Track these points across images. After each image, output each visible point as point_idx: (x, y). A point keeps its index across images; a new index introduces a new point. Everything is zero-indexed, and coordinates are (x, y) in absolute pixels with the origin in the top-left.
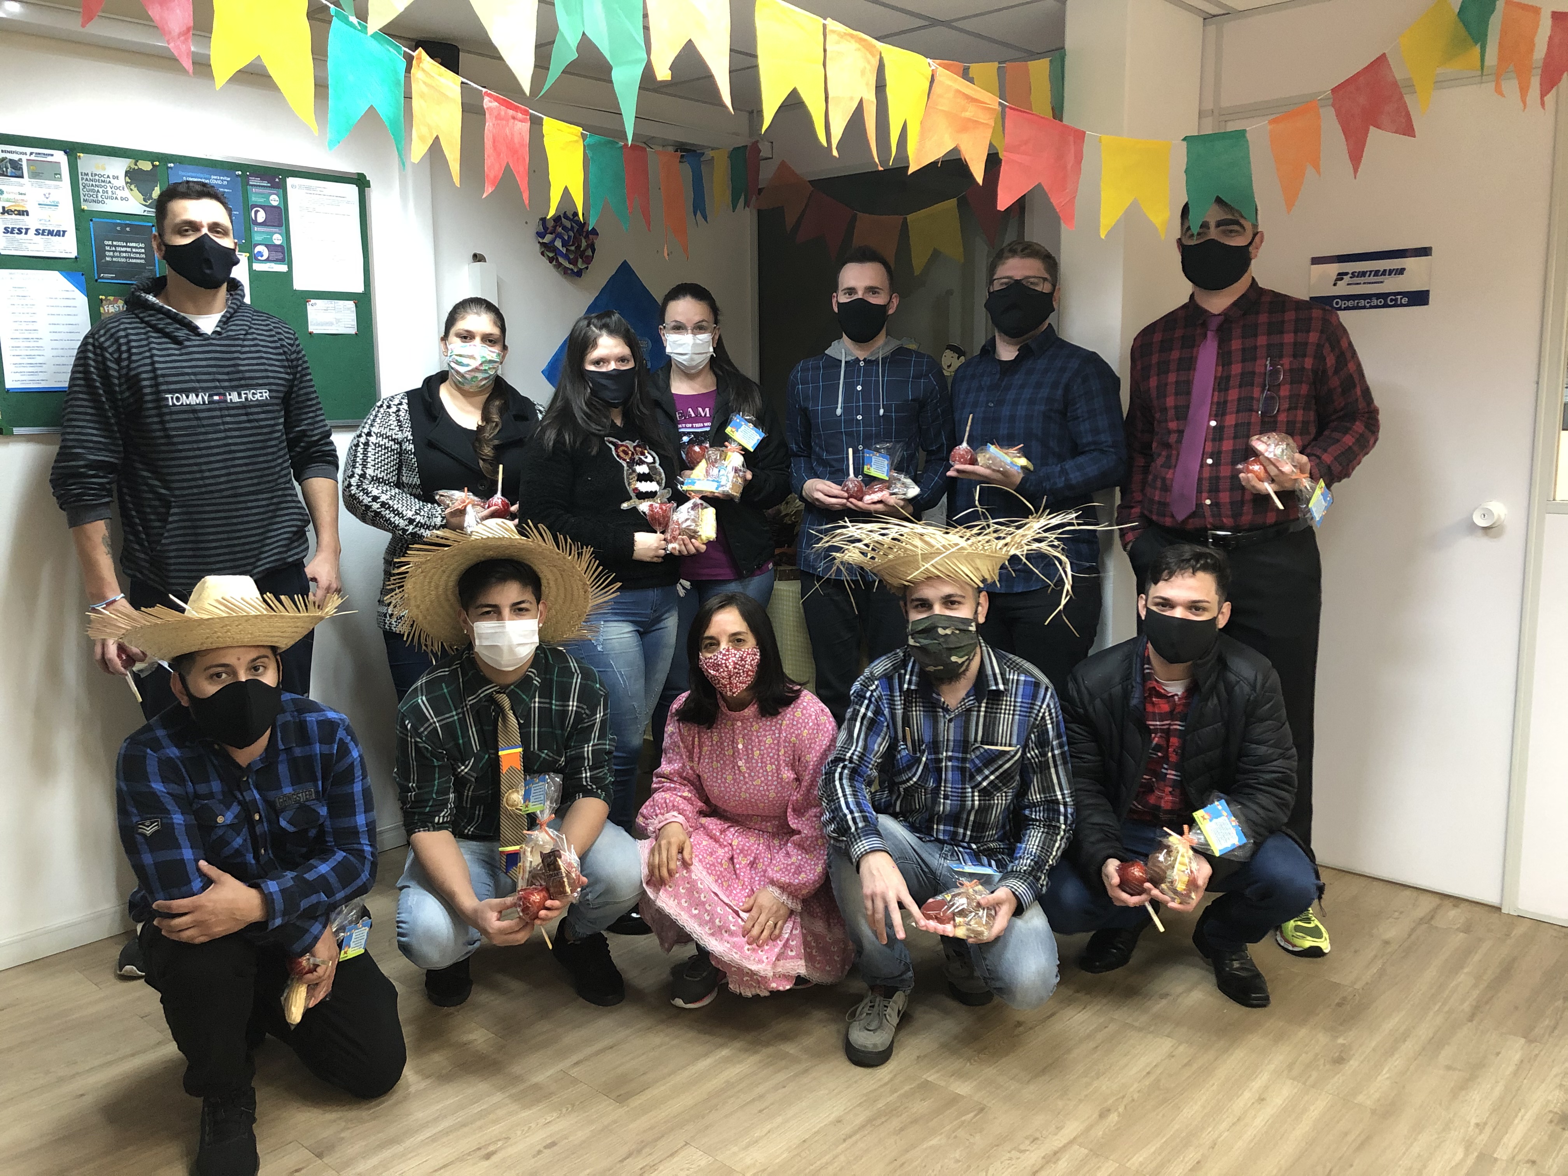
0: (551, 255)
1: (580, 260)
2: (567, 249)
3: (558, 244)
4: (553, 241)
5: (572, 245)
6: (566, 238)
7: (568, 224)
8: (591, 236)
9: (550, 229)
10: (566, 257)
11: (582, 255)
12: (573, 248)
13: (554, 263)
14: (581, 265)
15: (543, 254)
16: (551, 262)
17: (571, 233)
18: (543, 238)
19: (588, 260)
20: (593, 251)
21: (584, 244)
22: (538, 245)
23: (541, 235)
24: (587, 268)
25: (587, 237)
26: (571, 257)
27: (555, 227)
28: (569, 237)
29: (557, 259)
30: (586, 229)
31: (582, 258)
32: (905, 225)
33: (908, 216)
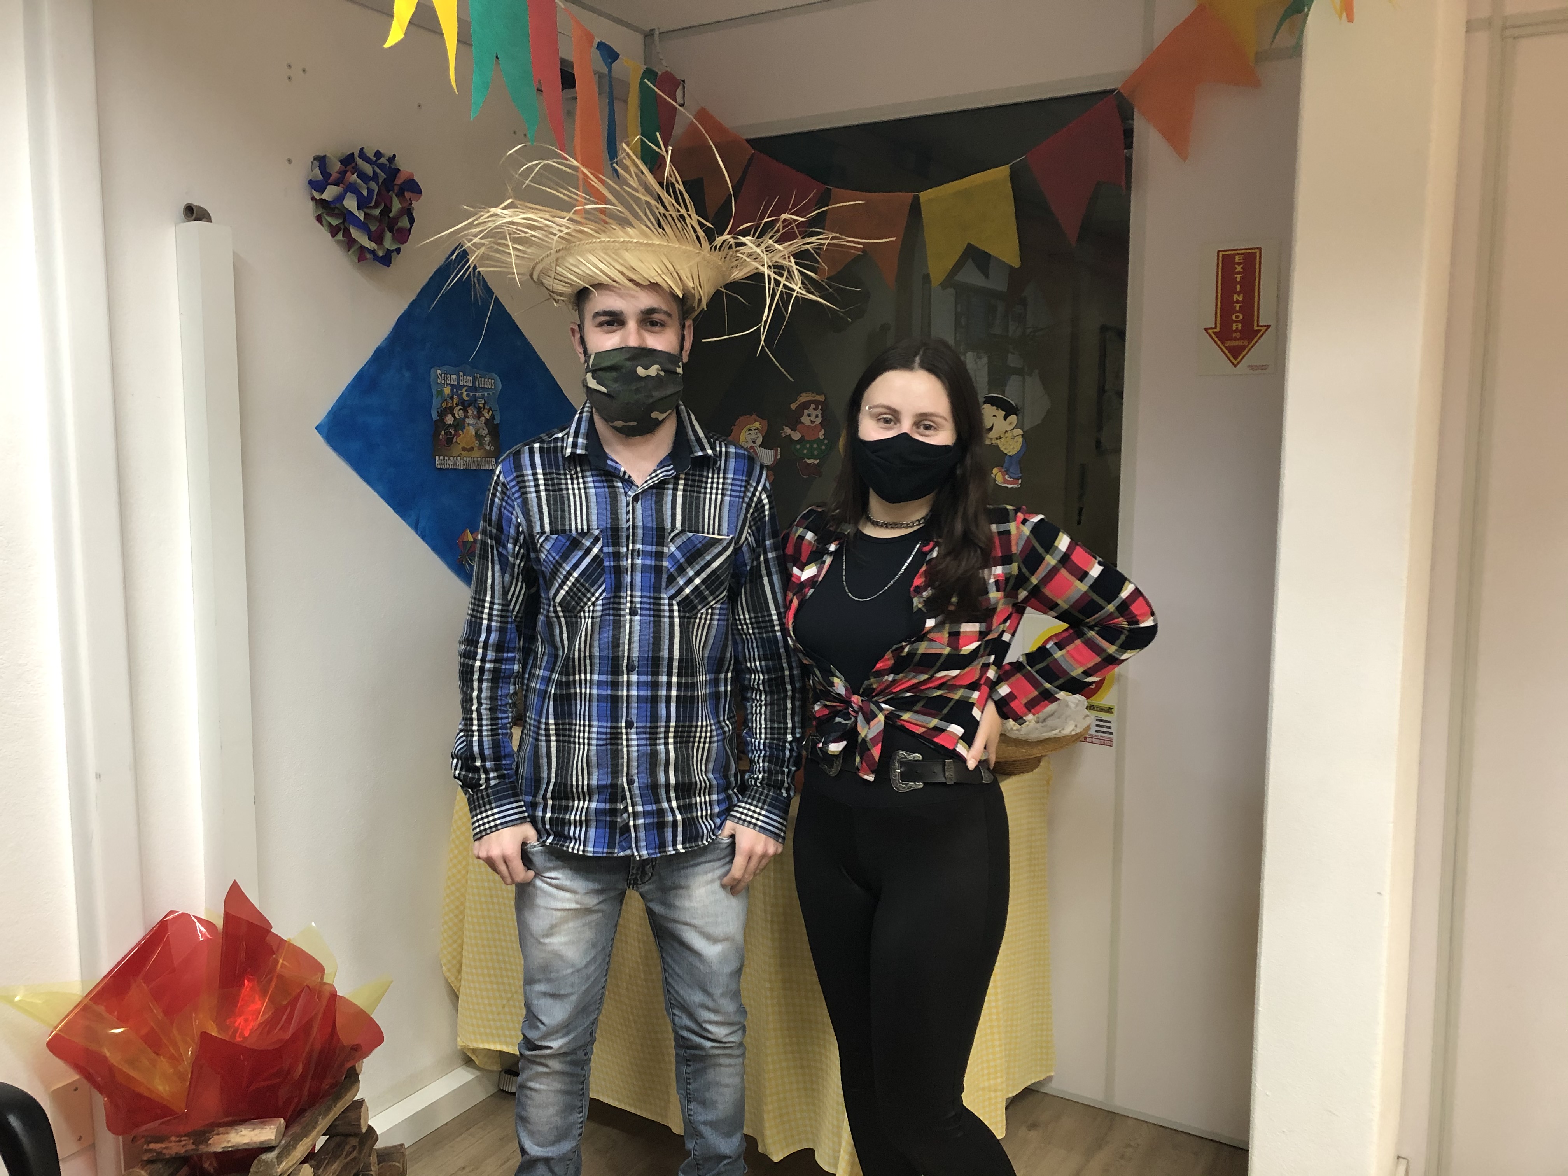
0: (335, 222)
1: (388, 235)
2: (366, 214)
3: (350, 203)
4: (340, 198)
5: (376, 206)
6: (365, 193)
7: (368, 169)
8: (408, 195)
9: (335, 176)
10: (363, 227)
11: (392, 225)
12: (377, 212)
13: (340, 236)
14: (389, 243)
15: (319, 219)
16: (333, 235)
17: (374, 186)
18: (322, 190)
19: (403, 236)
20: (412, 221)
21: (396, 205)
22: (311, 204)
23: (317, 186)
24: (398, 251)
25: (400, 195)
26: (373, 228)
27: (343, 173)
28: (370, 191)
29: (347, 233)
30: (399, 180)
31: (391, 231)
32: (915, 208)
33: (921, 194)
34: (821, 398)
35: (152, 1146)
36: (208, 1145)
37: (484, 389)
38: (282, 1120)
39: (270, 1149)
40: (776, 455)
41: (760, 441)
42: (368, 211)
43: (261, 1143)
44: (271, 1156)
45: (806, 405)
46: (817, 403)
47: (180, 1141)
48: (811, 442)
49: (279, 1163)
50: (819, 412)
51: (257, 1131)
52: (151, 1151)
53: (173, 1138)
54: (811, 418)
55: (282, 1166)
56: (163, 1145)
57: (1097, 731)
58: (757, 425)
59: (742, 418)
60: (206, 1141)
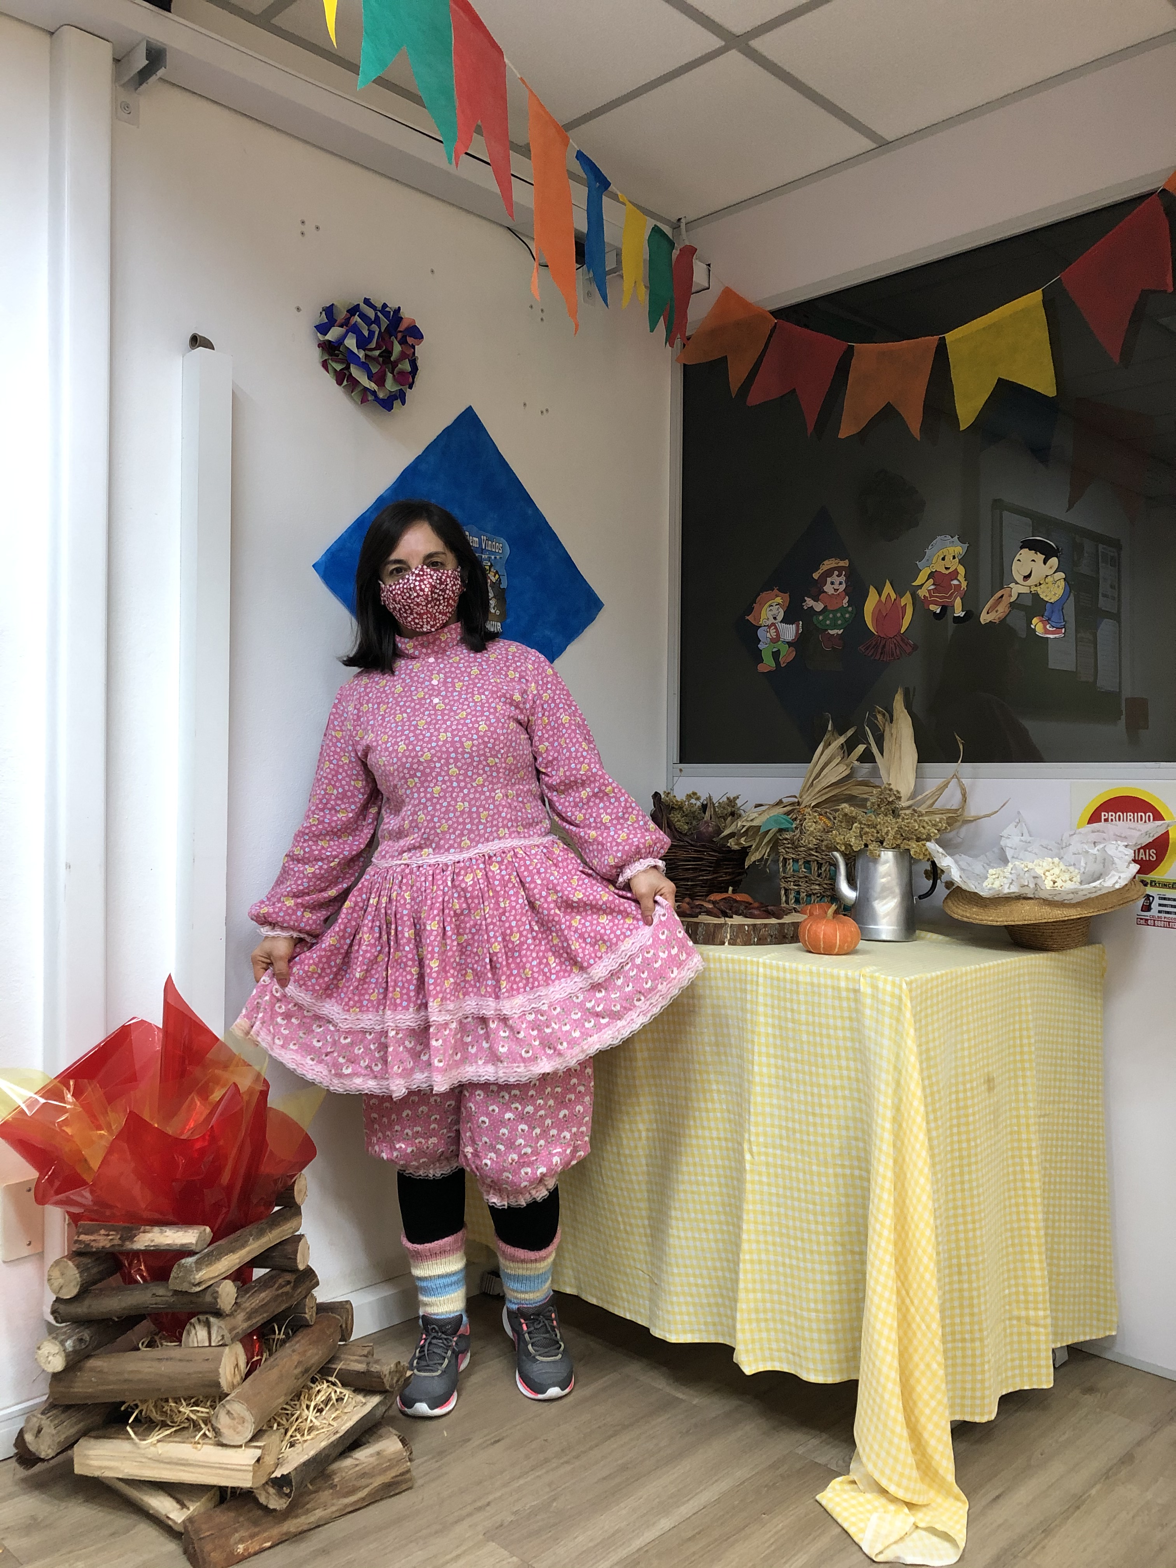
0: (339, 367)
1: (389, 376)
2: (366, 356)
3: (351, 343)
4: (343, 339)
5: (377, 347)
6: (366, 334)
7: (371, 314)
8: (410, 341)
9: (339, 321)
10: (364, 369)
11: (394, 369)
12: (377, 354)
13: (345, 382)
14: (391, 385)
15: (326, 366)
16: (339, 383)
17: (374, 327)
18: (326, 332)
19: (406, 381)
20: (415, 368)
21: (397, 348)
22: (317, 349)
23: (322, 329)
25: (403, 342)
26: (374, 369)
27: (348, 317)
28: (371, 333)
29: (350, 377)
30: (402, 327)
31: (392, 373)
32: (942, 350)
33: (946, 335)
34: (845, 563)
35: (83, 1237)
36: (132, 1241)
37: (491, 552)
38: (208, 1229)
39: (191, 1253)
40: (797, 630)
41: (780, 617)
42: (369, 353)
43: (182, 1245)
44: (190, 1261)
45: (829, 573)
46: (840, 569)
47: (108, 1235)
48: (834, 612)
49: (199, 1270)
50: (843, 579)
51: (180, 1234)
52: (80, 1242)
53: (102, 1232)
54: (835, 585)
55: (201, 1274)
56: (92, 1238)
57: (1160, 912)
58: (779, 600)
59: (763, 595)
60: (131, 1238)
